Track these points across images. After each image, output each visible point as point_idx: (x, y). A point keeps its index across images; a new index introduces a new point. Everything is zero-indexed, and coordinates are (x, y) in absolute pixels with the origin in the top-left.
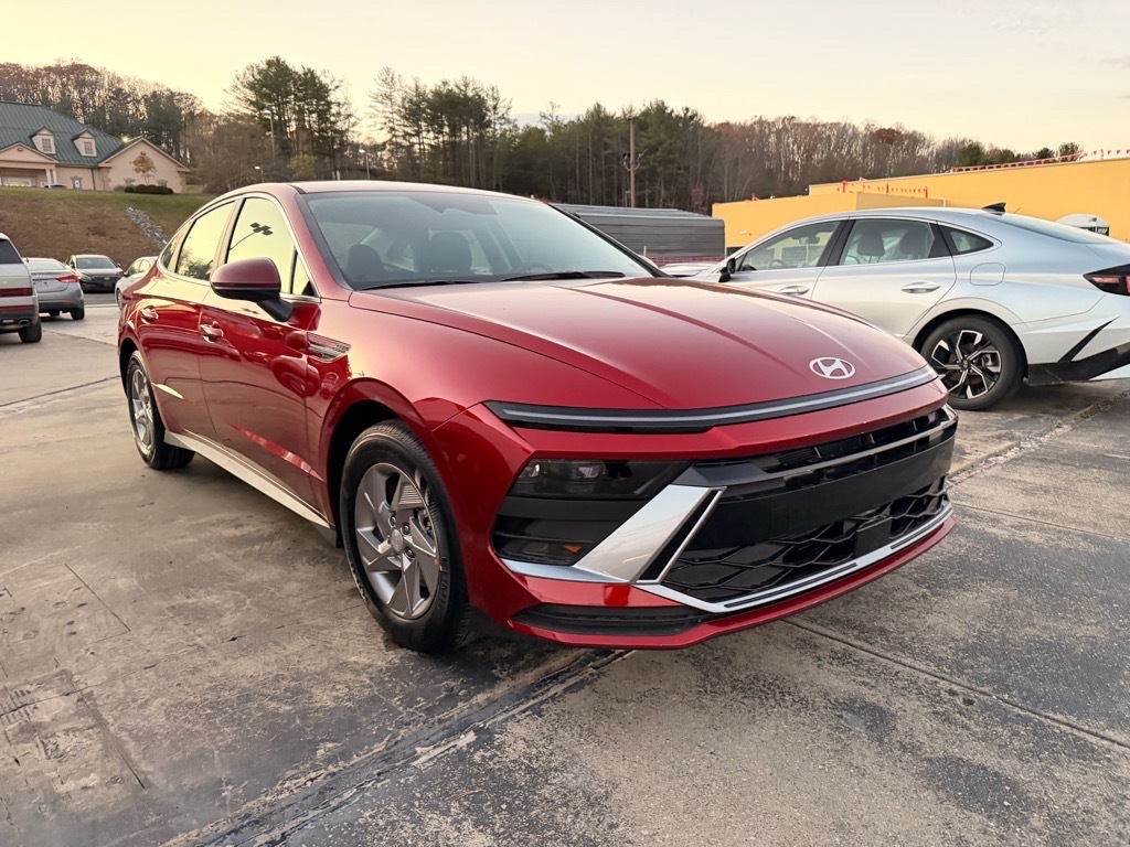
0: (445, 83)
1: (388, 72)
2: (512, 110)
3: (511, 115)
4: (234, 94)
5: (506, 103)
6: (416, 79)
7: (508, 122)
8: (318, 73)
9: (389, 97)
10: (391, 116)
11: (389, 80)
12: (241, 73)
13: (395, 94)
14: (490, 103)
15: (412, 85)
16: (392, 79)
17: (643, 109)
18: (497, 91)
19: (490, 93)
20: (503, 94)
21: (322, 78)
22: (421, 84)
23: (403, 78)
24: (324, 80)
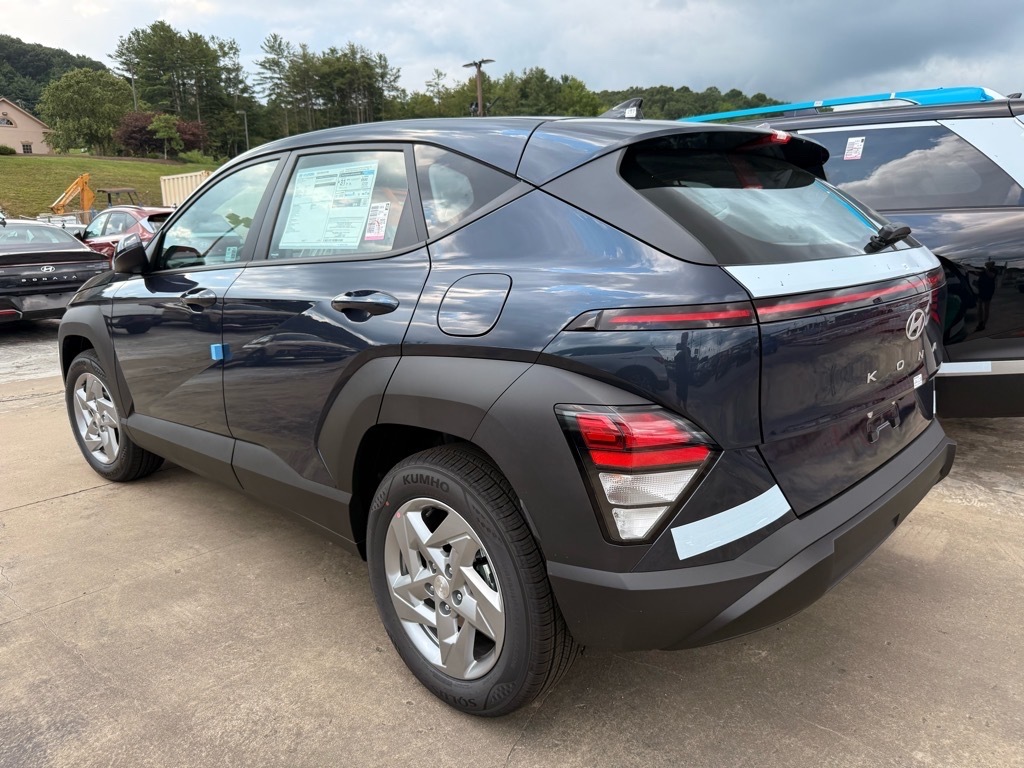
0: (333, 51)
1: (275, 37)
2: (400, 79)
3: (400, 84)
4: (119, 59)
5: (395, 71)
6: (304, 47)
7: (397, 89)
8: (207, 39)
9: (276, 63)
10: (279, 82)
11: (275, 46)
12: (126, 37)
13: (283, 60)
14: (378, 70)
15: (299, 51)
16: (280, 45)
17: (524, 77)
18: (385, 60)
19: (378, 61)
20: (391, 64)
21: (211, 45)
22: (310, 51)
23: (292, 44)
24: (213, 46)
